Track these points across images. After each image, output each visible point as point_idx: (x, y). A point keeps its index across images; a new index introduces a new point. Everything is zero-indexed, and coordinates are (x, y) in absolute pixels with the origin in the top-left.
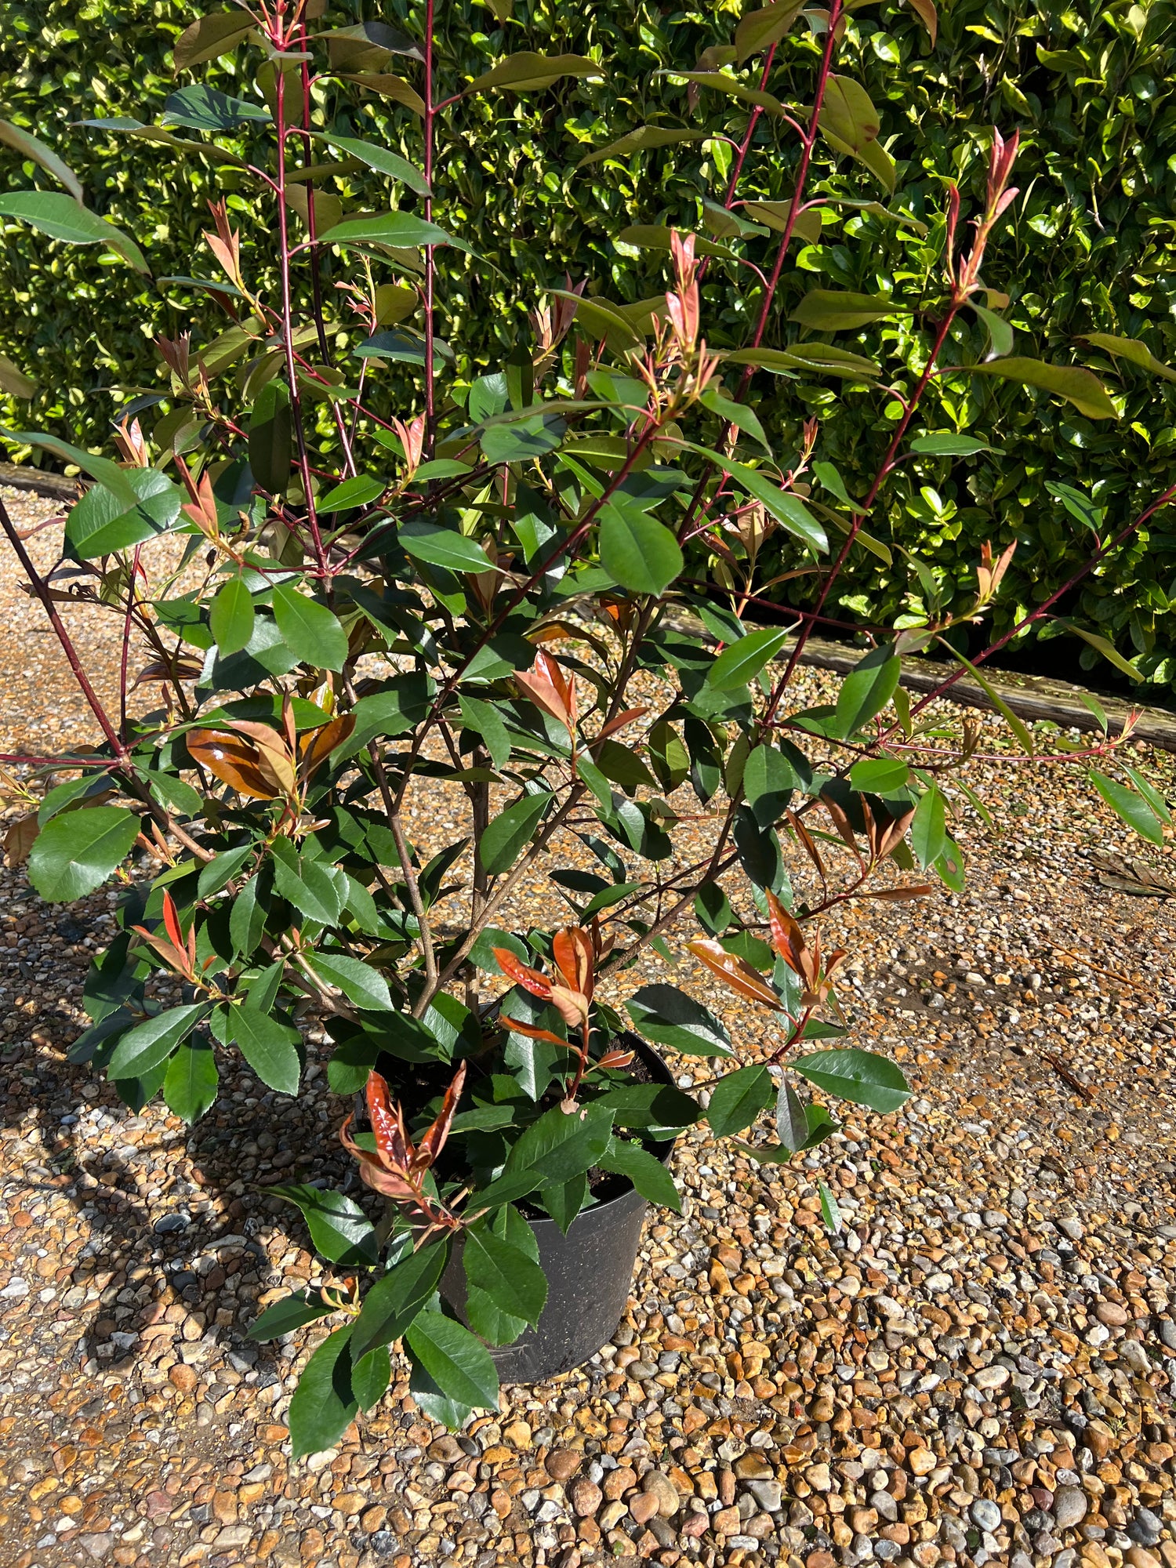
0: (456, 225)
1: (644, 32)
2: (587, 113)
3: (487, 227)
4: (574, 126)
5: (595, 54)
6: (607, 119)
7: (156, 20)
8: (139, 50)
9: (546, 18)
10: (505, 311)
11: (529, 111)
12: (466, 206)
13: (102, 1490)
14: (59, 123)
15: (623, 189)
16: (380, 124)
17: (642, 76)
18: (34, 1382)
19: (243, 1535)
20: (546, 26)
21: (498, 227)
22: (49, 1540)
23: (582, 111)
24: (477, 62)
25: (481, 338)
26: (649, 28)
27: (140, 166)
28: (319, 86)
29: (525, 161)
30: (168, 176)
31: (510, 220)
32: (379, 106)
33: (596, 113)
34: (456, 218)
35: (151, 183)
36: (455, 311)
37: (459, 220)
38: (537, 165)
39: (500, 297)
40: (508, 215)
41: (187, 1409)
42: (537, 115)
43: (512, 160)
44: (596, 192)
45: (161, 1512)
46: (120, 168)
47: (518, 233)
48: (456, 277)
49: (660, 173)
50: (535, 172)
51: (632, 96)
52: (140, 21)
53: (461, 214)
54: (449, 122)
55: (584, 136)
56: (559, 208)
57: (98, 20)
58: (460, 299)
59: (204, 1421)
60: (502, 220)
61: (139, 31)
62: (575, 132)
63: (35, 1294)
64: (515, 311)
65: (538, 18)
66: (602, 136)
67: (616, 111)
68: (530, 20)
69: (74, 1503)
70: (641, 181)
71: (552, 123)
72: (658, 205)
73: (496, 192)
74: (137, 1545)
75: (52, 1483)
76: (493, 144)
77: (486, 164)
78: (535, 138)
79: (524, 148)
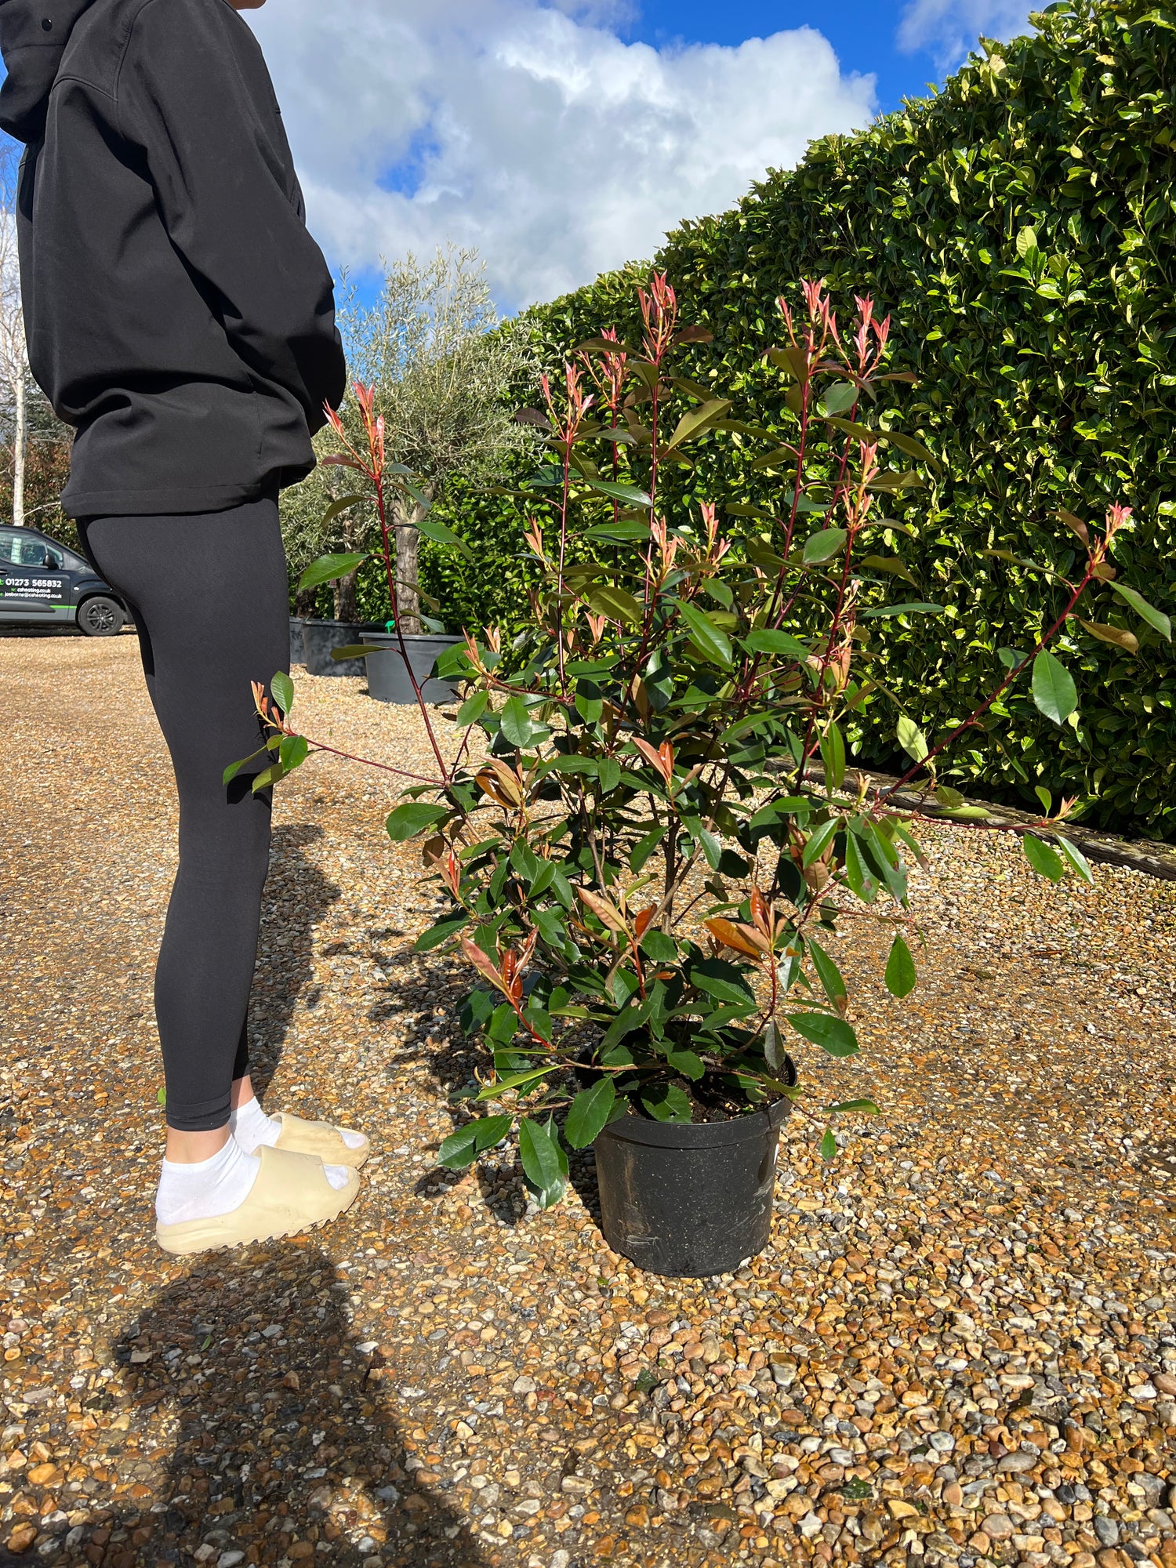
0: (983, 515)
1: (1142, 347)
2: (1095, 417)
3: (1007, 515)
4: (1083, 427)
5: (1101, 370)
6: (1112, 420)
7: (780, 385)
8: (767, 409)
9: (1064, 346)
10: (1018, 581)
11: (1047, 421)
12: (992, 499)
13: (398, 1245)
14: (710, 465)
15: (1121, 474)
16: (928, 443)
17: (1144, 382)
18: (390, 1192)
19: (455, 1285)
20: (1063, 354)
21: (1015, 514)
22: (361, 1255)
23: (1091, 415)
24: (1007, 387)
25: (999, 605)
26: (1148, 344)
27: (758, 491)
28: (886, 420)
29: (1042, 458)
30: (776, 497)
31: (1026, 508)
32: (929, 430)
33: (1103, 416)
34: (983, 509)
35: (763, 503)
36: (978, 585)
37: (985, 510)
38: (1049, 462)
39: (1014, 570)
40: (1024, 504)
41: (460, 1226)
42: (1053, 422)
43: (1030, 459)
44: (1098, 478)
45: (419, 1261)
46: (744, 494)
47: (1033, 518)
48: (980, 556)
49: (1156, 457)
50: (1047, 467)
51: (1135, 399)
52: (770, 387)
53: (988, 506)
54: (982, 436)
55: (1090, 435)
56: (1068, 494)
57: (741, 390)
58: (983, 574)
59: (465, 1234)
60: (1019, 507)
61: (767, 395)
62: (1082, 432)
63: (410, 1156)
64: (1028, 581)
65: (1055, 348)
66: (1106, 433)
67: (1120, 413)
68: (1050, 351)
69: (380, 1245)
70: (1139, 465)
71: (1066, 428)
72: (1154, 483)
73: (1017, 486)
74: (400, 1271)
75: (375, 1234)
76: (1015, 449)
77: (1008, 465)
78: (1051, 441)
79: (1041, 449)
